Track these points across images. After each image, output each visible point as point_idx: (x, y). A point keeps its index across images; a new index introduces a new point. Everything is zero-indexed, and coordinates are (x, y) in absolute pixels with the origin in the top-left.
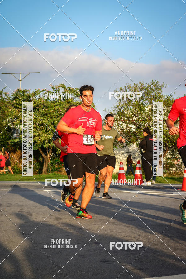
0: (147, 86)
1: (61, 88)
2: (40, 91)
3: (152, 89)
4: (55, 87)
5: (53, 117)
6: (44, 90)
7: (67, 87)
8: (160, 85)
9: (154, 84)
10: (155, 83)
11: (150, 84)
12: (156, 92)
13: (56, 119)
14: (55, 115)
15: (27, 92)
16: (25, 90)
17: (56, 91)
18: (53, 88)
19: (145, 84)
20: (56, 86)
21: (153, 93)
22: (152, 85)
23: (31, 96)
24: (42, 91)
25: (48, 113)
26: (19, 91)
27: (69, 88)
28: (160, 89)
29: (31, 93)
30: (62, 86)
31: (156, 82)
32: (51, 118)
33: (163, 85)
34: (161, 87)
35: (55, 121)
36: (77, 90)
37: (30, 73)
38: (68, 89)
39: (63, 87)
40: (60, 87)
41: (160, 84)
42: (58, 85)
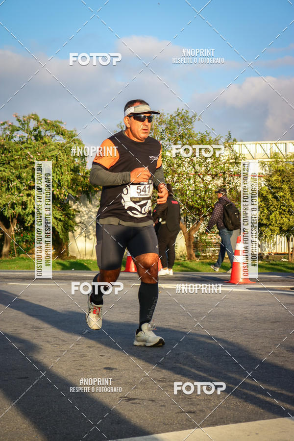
0: (169, 118)
1: (32, 120)
3: (178, 123)
4: (21, 119)
5: (19, 167)
6: (4, 124)
7: (41, 119)
8: (190, 117)
9: (180, 116)
10: (183, 113)
11: (174, 115)
12: (183, 127)
13: (24, 170)
14: (22, 164)
17: (23, 124)
18: (19, 120)
19: (166, 114)
20: (24, 117)
21: (179, 129)
22: (177, 116)
25: (11, 160)
27: (45, 120)
28: (191, 123)
30: (33, 117)
31: (184, 111)
32: (16, 168)
33: (195, 116)
34: (191, 119)
35: (23, 173)
36: (58, 123)
38: (43, 122)
39: (34, 119)
40: (29, 118)
41: (190, 115)
42: (27, 115)
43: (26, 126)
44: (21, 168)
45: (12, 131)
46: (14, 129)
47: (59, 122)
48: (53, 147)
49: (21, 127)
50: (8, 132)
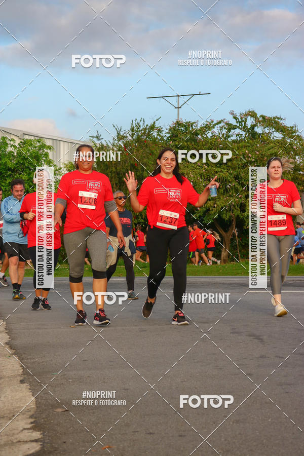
1: (249, 117)
2: (214, 123)
4: (238, 116)
6: (220, 122)
7: (258, 116)
14: (240, 164)
15: (192, 126)
16: (189, 122)
17: (240, 122)
18: (235, 118)
23: (199, 132)
24: (217, 124)
25: (229, 160)
26: (178, 124)
27: (263, 117)
29: (199, 127)
30: (250, 114)
35: (242, 174)
37: (193, 95)
38: (261, 119)
39: (251, 116)
40: (247, 115)
42: (244, 113)
43: (243, 124)
44: (239, 168)
45: (229, 130)
46: (231, 127)
47: (278, 118)
48: (272, 145)
49: (238, 125)
50: (224, 131)
